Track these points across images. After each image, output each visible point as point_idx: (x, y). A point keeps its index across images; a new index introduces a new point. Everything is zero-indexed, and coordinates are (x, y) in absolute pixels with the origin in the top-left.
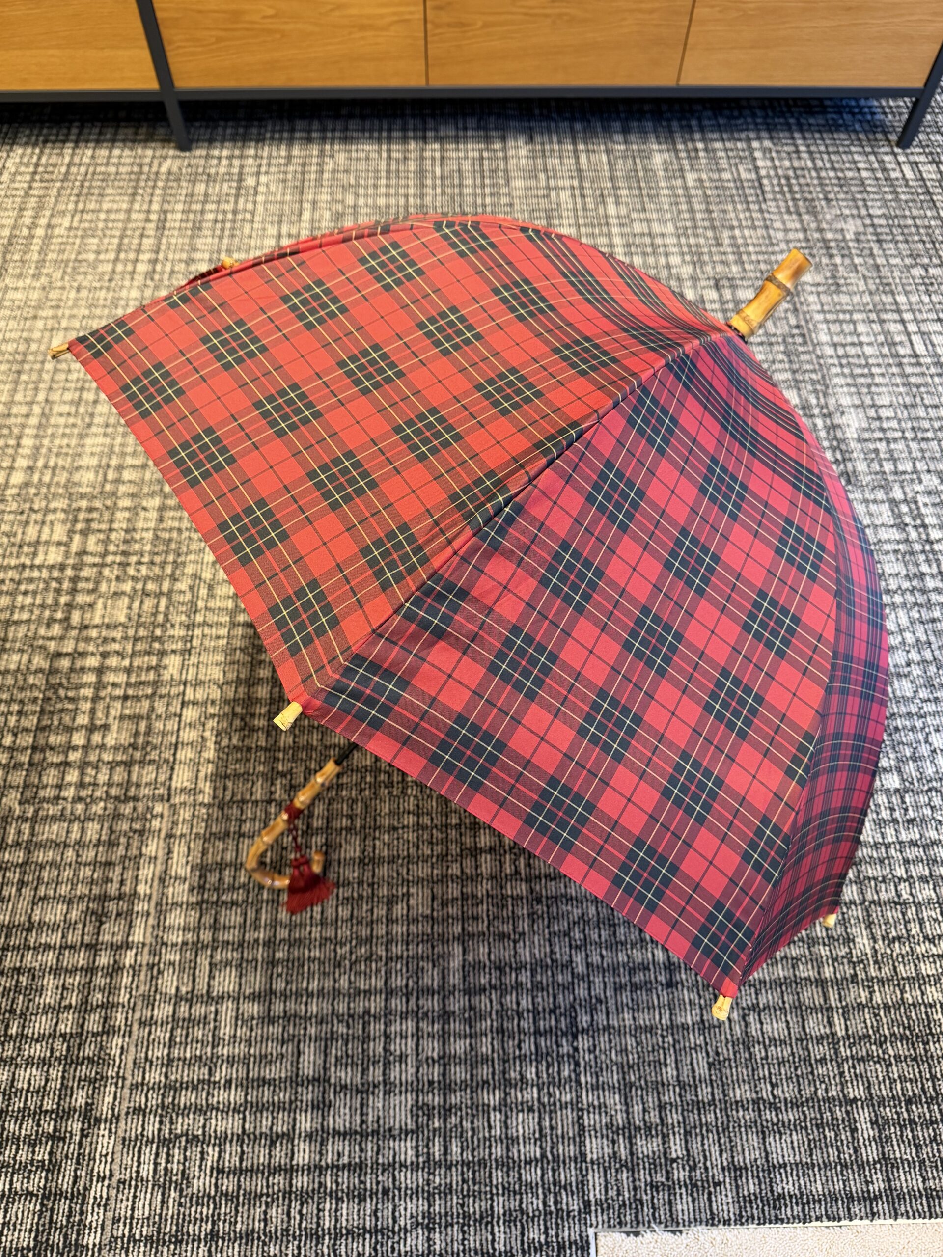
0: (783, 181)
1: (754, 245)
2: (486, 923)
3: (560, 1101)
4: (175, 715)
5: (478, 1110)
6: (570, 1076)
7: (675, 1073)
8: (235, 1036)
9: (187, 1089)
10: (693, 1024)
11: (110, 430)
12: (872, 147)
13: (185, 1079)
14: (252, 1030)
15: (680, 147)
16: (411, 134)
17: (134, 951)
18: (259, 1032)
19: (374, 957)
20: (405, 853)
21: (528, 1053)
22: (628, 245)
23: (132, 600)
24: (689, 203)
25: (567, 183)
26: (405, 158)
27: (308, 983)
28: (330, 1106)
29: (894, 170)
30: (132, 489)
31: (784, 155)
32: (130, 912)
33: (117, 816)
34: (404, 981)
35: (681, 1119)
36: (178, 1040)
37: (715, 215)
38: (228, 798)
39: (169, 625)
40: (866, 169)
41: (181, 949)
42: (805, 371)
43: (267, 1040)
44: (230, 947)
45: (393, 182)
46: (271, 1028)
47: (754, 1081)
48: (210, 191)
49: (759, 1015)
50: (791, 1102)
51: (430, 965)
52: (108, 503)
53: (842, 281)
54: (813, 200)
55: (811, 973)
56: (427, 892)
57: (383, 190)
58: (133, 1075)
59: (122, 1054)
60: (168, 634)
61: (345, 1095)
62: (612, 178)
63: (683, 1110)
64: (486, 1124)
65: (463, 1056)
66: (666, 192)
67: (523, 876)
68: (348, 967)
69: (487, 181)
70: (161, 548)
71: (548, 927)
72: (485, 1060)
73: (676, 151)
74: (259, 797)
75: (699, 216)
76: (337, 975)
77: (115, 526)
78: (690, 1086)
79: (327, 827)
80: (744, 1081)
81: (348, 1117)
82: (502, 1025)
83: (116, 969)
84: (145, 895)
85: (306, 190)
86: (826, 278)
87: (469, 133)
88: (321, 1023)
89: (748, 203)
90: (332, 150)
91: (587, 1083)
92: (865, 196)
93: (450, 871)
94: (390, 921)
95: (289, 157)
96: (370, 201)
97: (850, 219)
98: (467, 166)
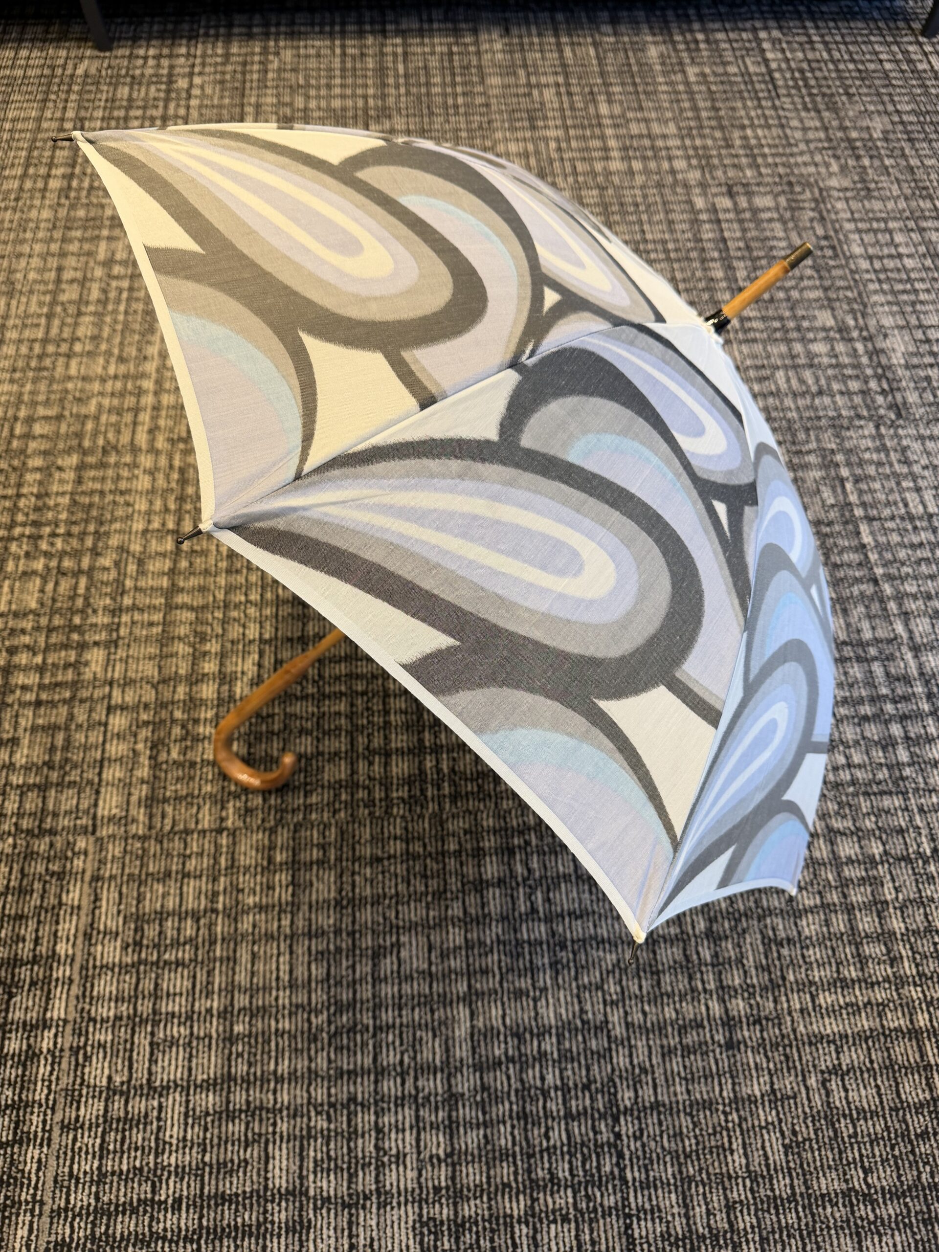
0: (797, 75)
1: (769, 146)
2: (498, 978)
3: (601, 1205)
4: (100, 724)
5: (498, 1224)
6: (612, 1172)
7: (744, 1161)
8: (185, 1139)
9: (124, 1214)
10: (762, 1096)
11: (17, 375)
12: (893, 36)
13: (122, 1200)
14: (206, 1129)
15: (678, 38)
16: (368, 27)
17: (53, 1030)
18: (216, 1131)
19: (359, 1027)
20: (393, 891)
21: (558, 1144)
22: (625, 149)
23: (45, 581)
24: (692, 100)
25: (551, 80)
26: (363, 55)
27: (277, 1064)
28: (309, 1227)
29: (921, 61)
30: (44, 445)
31: (796, 46)
32: (47, 980)
33: (30, 855)
34: (398, 1057)
35: (754, 1221)
36: (111, 1147)
37: (722, 113)
38: (167, 828)
39: (90, 611)
40: (889, 61)
41: (114, 1026)
42: (839, 288)
43: (226, 1142)
44: (176, 1021)
45: (349, 81)
46: (230, 1125)
47: (842, 1166)
48: (135, 95)
49: (843, 1080)
50: (890, 1192)
51: (430, 1034)
52: (16, 463)
53: (873, 186)
54: (832, 95)
55: (902, 1022)
56: (423, 940)
57: (338, 91)
58: (53, 1198)
59: (39, 1169)
60: (89, 622)
61: (329, 1210)
62: (602, 74)
63: (756, 1210)
64: (509, 1242)
65: (476, 1152)
66: (664, 88)
67: (541, 915)
68: (326, 1041)
69: (458, 79)
70: (80, 515)
71: (576, 979)
72: (505, 1155)
73: (674, 43)
74: (206, 826)
75: (704, 114)
76: (313, 1052)
77: (25, 490)
78: (763, 1177)
79: (293, 861)
80: (829, 1167)
81: (332, 1241)
82: (524, 1108)
83: (31, 1055)
84: (67, 956)
85: (247, 92)
86: (854, 183)
87: (435, 26)
88: (295, 1116)
89: (759, 99)
90: (277, 46)
91: (634, 1179)
92: (891, 90)
93: (450, 912)
94: (376, 980)
95: (227, 56)
96: (323, 104)
97: (877, 118)
98: (434, 62)
